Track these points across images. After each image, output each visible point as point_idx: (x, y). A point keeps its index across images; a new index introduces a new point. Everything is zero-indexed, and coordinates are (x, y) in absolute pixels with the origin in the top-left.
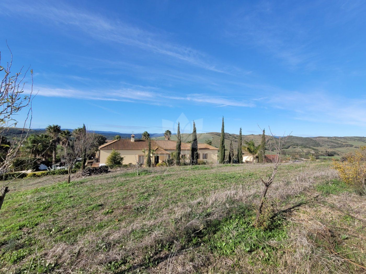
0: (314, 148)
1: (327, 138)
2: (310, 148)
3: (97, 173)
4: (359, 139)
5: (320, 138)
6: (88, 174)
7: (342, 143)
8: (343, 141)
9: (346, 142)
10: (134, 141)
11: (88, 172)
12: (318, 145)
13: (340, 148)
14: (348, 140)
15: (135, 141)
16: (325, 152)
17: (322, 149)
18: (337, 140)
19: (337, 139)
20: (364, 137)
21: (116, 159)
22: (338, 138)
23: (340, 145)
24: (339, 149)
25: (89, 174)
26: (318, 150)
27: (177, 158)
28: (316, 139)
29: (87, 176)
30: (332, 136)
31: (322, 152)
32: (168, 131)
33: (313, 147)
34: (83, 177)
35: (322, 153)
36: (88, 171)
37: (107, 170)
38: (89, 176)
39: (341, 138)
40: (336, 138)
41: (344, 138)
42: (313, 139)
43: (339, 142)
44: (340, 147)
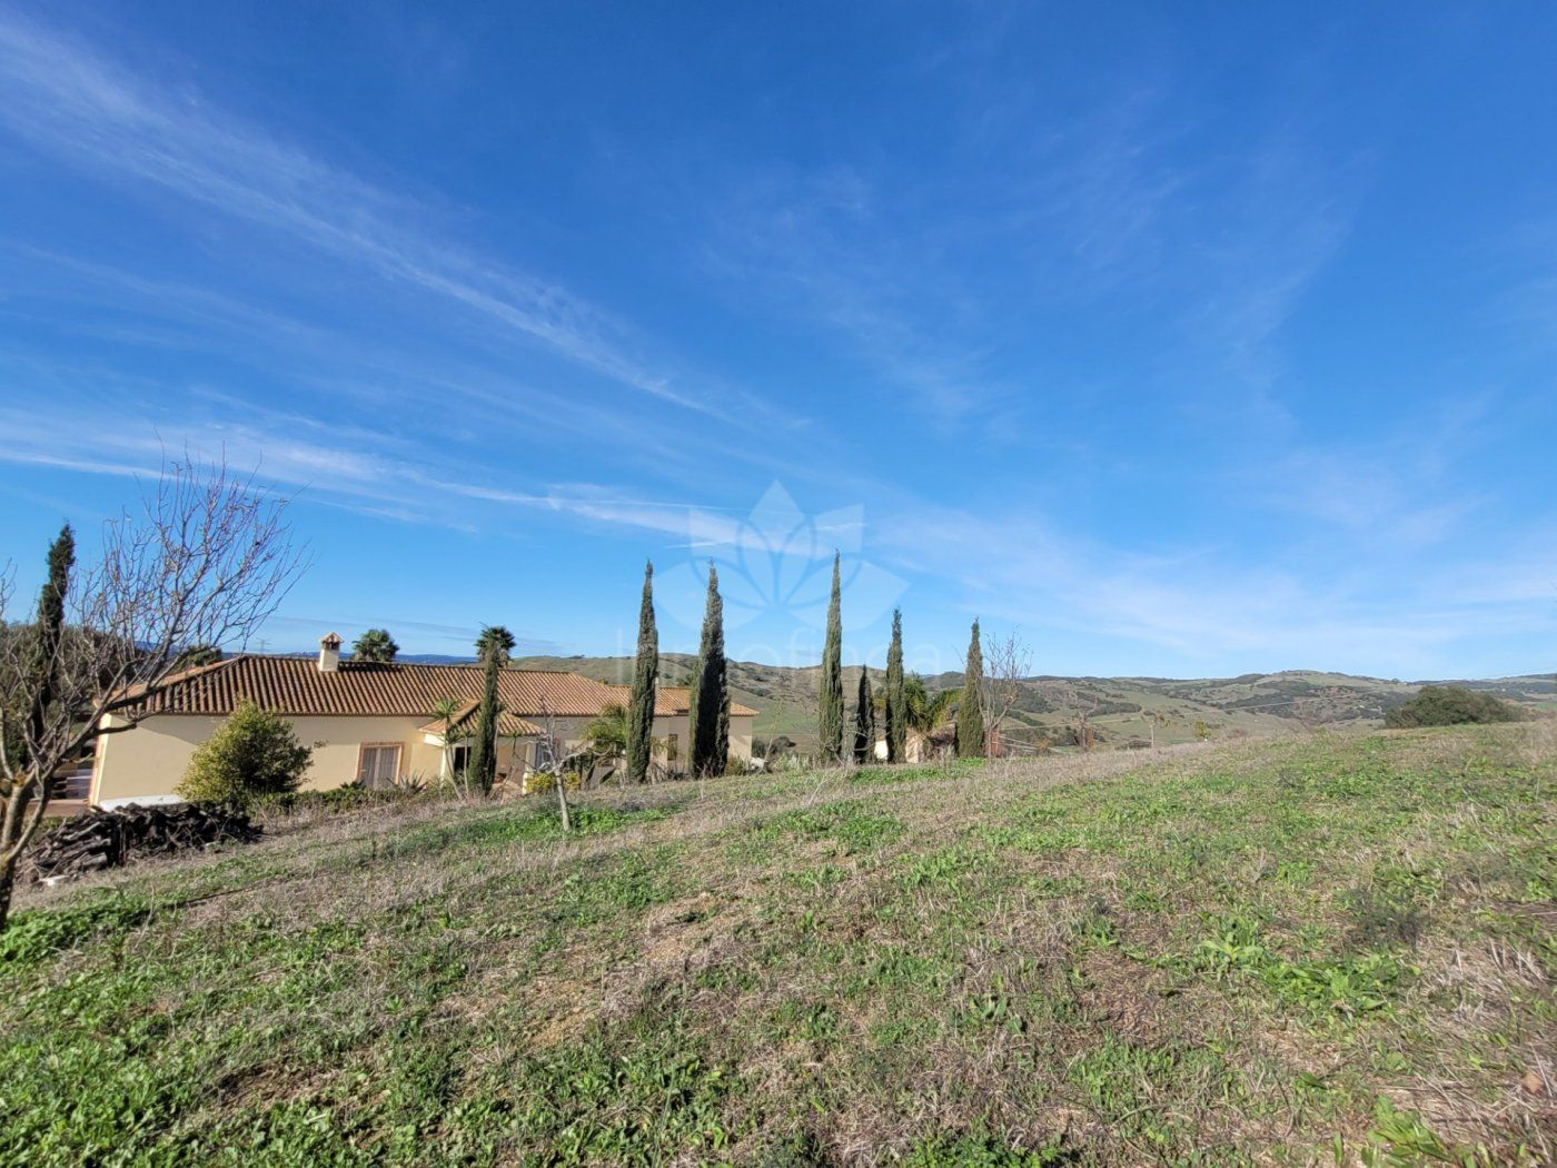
0: (1032, 716)
1: (1065, 682)
2: (1018, 718)
3: (172, 847)
4: (1153, 684)
5: (1044, 683)
6: (94, 851)
7: (1109, 699)
8: (1112, 692)
9: (1121, 696)
10: (334, 669)
11: (98, 840)
12: (1041, 706)
13: (1105, 716)
14: (1123, 689)
15: (341, 669)
16: (1063, 732)
17: (1054, 721)
18: (1095, 689)
19: (1094, 685)
20: (1164, 680)
21: (261, 758)
22: (1096, 680)
23: (1105, 706)
24: (1103, 720)
25: (102, 857)
26: (1042, 724)
27: (639, 746)
28: (1033, 685)
29: (86, 868)
30: (1078, 677)
31: (1055, 732)
32: (495, 631)
33: (1026, 714)
34: (50, 882)
35: (1056, 736)
36: (98, 831)
37: (247, 819)
38: (102, 867)
39: (1103, 681)
40: (1092, 682)
41: (1113, 681)
42: (1027, 685)
43: (1102, 696)
44: (1105, 713)
